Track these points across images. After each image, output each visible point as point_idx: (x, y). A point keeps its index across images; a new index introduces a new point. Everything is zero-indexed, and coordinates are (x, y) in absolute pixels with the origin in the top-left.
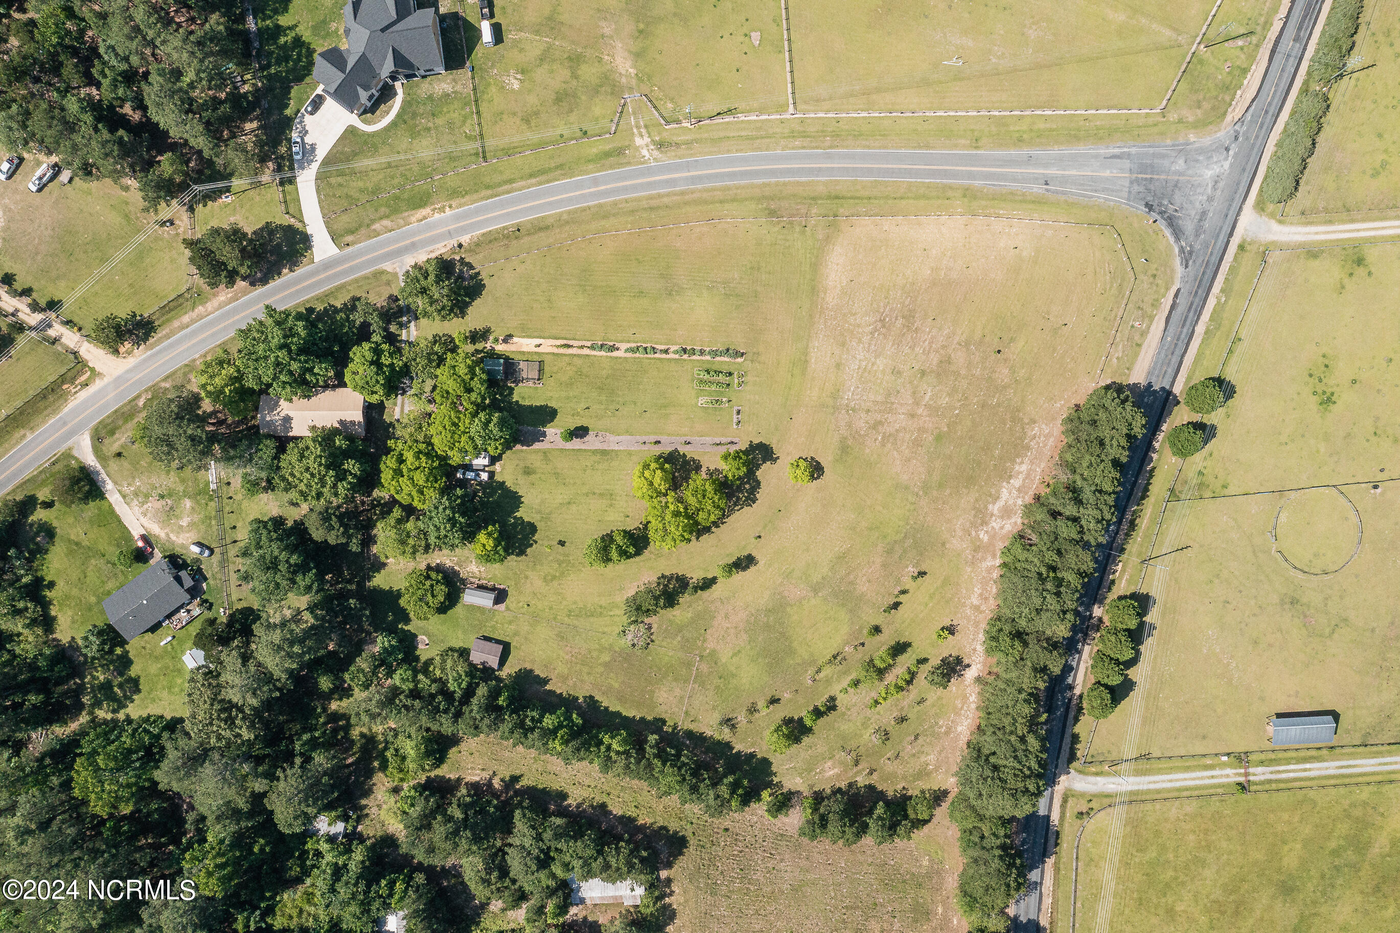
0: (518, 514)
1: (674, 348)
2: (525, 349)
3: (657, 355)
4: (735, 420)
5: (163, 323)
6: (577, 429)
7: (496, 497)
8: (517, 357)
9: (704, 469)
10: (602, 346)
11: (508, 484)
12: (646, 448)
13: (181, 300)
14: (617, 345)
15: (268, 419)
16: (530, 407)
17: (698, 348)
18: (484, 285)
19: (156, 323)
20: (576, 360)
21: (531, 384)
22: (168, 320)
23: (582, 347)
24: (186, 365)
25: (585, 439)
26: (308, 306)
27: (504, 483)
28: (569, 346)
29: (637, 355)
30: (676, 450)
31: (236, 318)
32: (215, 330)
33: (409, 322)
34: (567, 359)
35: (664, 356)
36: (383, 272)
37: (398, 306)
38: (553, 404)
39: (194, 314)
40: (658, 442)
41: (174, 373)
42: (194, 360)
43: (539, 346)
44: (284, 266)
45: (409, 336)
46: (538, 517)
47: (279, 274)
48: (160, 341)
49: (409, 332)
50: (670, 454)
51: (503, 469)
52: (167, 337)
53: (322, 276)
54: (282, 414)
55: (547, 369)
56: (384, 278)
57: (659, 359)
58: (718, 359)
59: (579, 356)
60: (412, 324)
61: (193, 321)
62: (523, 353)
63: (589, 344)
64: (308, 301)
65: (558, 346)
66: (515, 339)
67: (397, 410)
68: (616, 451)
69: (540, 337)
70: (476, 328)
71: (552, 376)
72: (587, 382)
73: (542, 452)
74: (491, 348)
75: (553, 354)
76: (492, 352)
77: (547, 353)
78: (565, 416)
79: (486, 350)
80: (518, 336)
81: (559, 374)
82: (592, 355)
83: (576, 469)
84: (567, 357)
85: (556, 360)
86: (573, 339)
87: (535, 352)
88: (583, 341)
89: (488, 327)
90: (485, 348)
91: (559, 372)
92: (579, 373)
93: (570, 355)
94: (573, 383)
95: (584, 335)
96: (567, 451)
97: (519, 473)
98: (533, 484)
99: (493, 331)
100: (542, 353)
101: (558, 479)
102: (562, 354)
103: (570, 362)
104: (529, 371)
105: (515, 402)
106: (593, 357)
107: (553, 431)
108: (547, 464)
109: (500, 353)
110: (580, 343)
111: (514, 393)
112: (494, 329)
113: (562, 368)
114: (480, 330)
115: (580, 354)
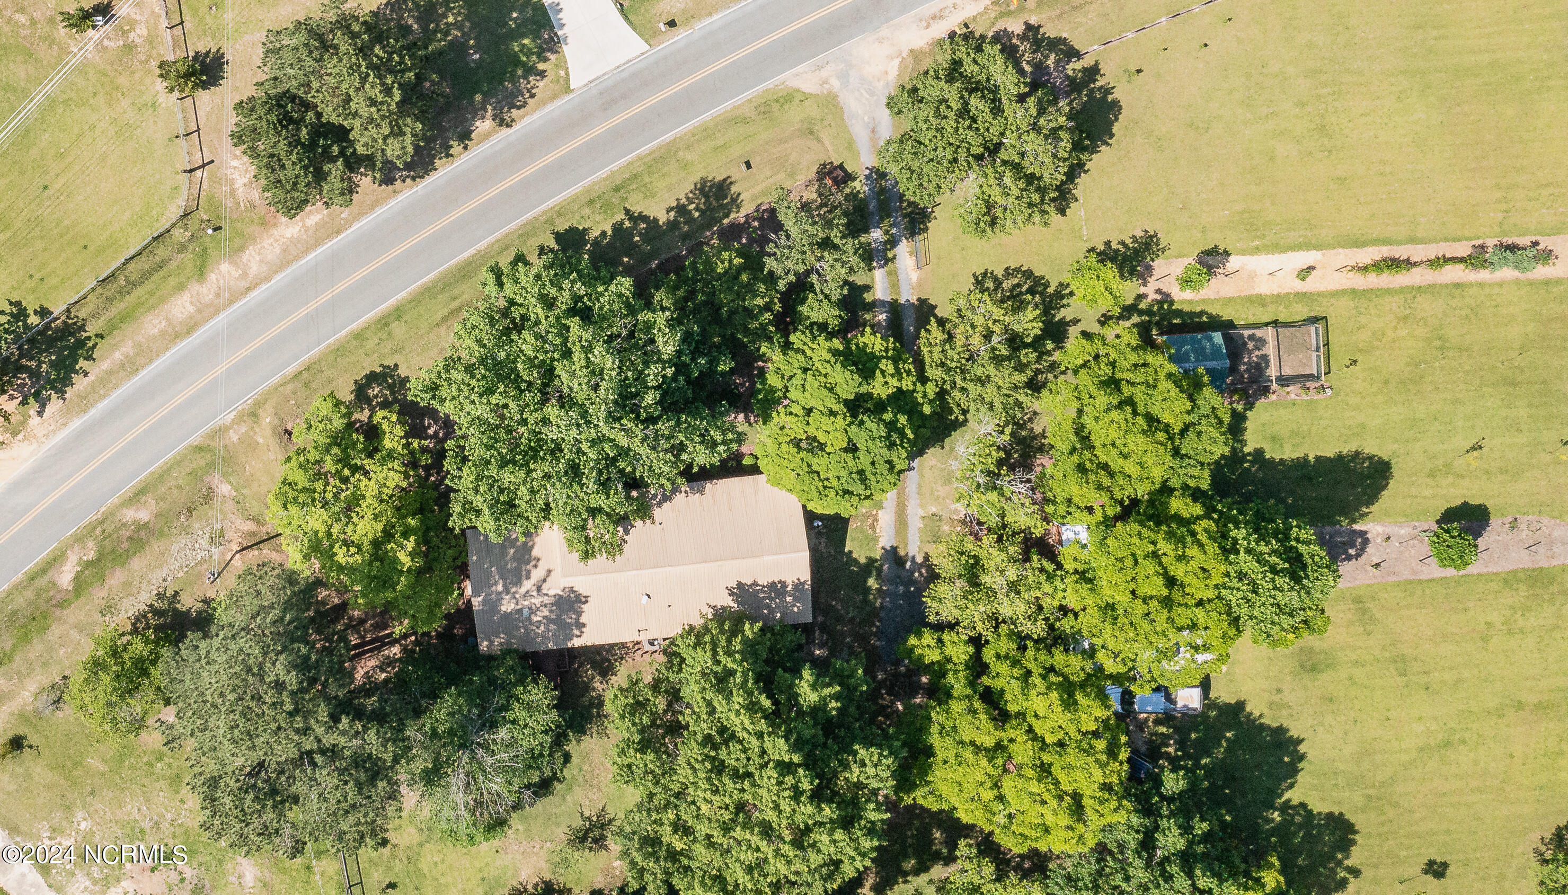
0: (1294, 796)
2: (1265, 288)
5: (113, 326)
7: (1220, 752)
8: (1240, 316)
10: (1501, 251)
11: (1254, 708)
13: (162, 252)
14: (1545, 242)
15: (507, 606)
16: (1301, 464)
18: (1115, 107)
19: (91, 329)
20: (1426, 306)
21: (1296, 394)
22: (126, 317)
23: (1440, 263)
24: (199, 449)
25: (1483, 544)
26: (562, 227)
27: (1240, 705)
28: (1393, 264)
31: (340, 287)
32: (275, 331)
33: (892, 242)
34: (1396, 304)
36: (787, 98)
37: (854, 195)
38: (1371, 447)
39: (206, 291)
41: (162, 476)
42: (221, 431)
43: (1307, 273)
44: (478, 112)
45: (895, 285)
46: (1358, 798)
47: (465, 137)
48: (107, 382)
49: (893, 274)
52: (130, 367)
53: (599, 130)
54: (554, 588)
55: (1339, 341)
56: (795, 115)
59: (1432, 291)
60: (903, 249)
61: (207, 312)
62: (1260, 301)
63: (1460, 250)
64: (560, 212)
65: (1364, 269)
66: (1234, 262)
67: (886, 518)
69: (1308, 247)
70: (1108, 243)
71: (1355, 361)
72: (1467, 368)
73: (1358, 600)
74: (1158, 297)
75: (1354, 292)
76: (1161, 308)
77: (1336, 294)
78: (1414, 478)
79: (1143, 305)
80: (1243, 252)
81: (1378, 353)
82: (1471, 285)
83: (1457, 638)
84: (1396, 298)
85: (1363, 310)
86: (1413, 240)
87: (1297, 294)
88: (1443, 244)
89: (1142, 234)
90: (1140, 297)
91: (1378, 348)
92: (1438, 343)
93: (1402, 290)
94: (1422, 377)
95: (1444, 224)
96: (1428, 591)
97: (1286, 671)
98: (1331, 700)
99: (1157, 245)
100: (1319, 294)
101: (1405, 675)
102: (1379, 290)
103: (1408, 312)
104: (1284, 357)
105: (1249, 454)
106: (1474, 289)
107: (1380, 529)
108: (1369, 634)
109: (1186, 308)
110: (1432, 251)
111: (1246, 429)
112: (1158, 240)
113: (1383, 334)
114: (1120, 247)
115: (1434, 285)
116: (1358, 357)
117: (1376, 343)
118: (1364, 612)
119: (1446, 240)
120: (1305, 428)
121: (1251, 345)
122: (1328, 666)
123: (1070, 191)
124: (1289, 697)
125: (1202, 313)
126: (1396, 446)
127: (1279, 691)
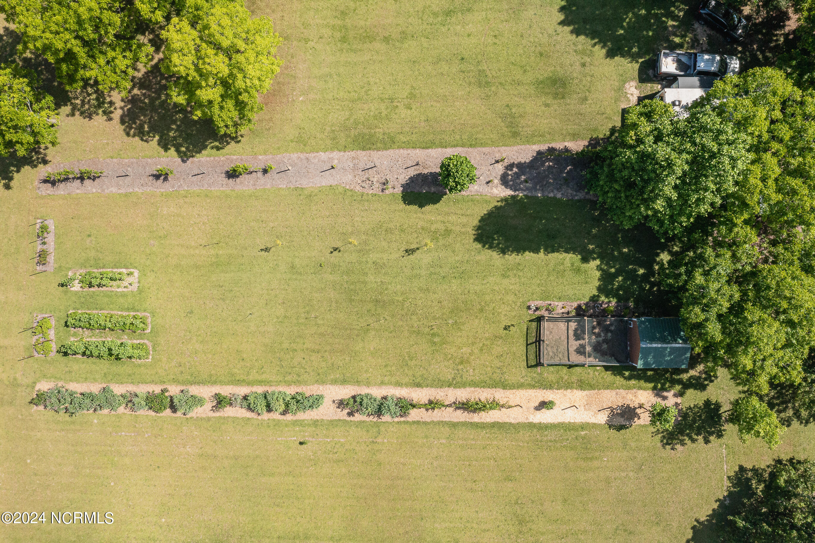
1: (198, 412)
2: (577, 394)
3: (243, 391)
4: (50, 239)
6: (435, 198)
8: (598, 374)
9: (117, 114)
10: (379, 412)
11: (600, 52)
12: (262, 160)
14: (343, 414)
16: (551, 249)
17: (144, 413)
20: (446, 371)
21: (559, 308)
23: (432, 405)
25: (412, 172)
27: (611, 54)
29: (291, 391)
30: (184, 157)
34: (470, 374)
35: (226, 391)
40: (232, 174)
43: (543, 405)
50: (200, 148)
51: (620, 89)
55: (520, 348)
57: (239, 382)
58: (95, 388)
59: (440, 384)
62: (582, 385)
63: (414, 414)
65: (494, 405)
66: (602, 418)
68: (335, 146)
69: (542, 427)
70: (707, 441)
71: (505, 329)
72: (414, 317)
73: (515, 134)
74: (665, 394)
75: (505, 386)
76: (663, 385)
77: (520, 386)
78: (463, 230)
79: (678, 387)
80: (594, 426)
81: (487, 335)
82: (407, 385)
83: (435, 98)
84: (470, 378)
85: (498, 371)
86: (454, 425)
87: (551, 387)
88: (428, 420)
89: (676, 447)
90: (681, 394)
91: (487, 339)
92: (436, 339)
93: (463, 385)
94: (452, 312)
95: (426, 437)
96: (458, 137)
97: (576, 81)
98: (541, 54)
99: (664, 437)
100: (533, 387)
101: (480, 71)
102: (484, 387)
103: (460, 367)
104: (564, 337)
105: (594, 259)
106: (404, 382)
107: (495, 191)
108: (508, 106)
109: (642, 383)
110: (437, 415)
111: (599, 279)
112: (662, 441)
113: (481, 350)
114: (695, 437)
115: (436, 387)
116: (503, 333)
117: (488, 343)
118: (511, 125)
119: (425, 423)
120: (552, 278)
121: (588, 349)
122: (542, 82)
123: (734, 486)
124: (577, 59)
125: (629, 378)
126: (478, 258)
127: (584, 65)
